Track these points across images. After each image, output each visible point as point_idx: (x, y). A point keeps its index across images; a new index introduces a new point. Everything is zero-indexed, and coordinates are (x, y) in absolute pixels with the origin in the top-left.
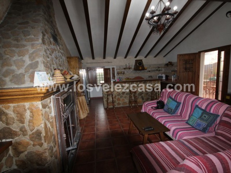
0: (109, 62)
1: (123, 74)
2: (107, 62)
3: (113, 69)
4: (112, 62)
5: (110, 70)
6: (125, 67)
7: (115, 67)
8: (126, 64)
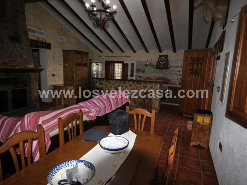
0: (128, 57)
1: (144, 71)
2: (126, 57)
3: (133, 65)
4: (130, 57)
5: (128, 66)
6: (146, 64)
7: (135, 63)
8: (148, 60)
